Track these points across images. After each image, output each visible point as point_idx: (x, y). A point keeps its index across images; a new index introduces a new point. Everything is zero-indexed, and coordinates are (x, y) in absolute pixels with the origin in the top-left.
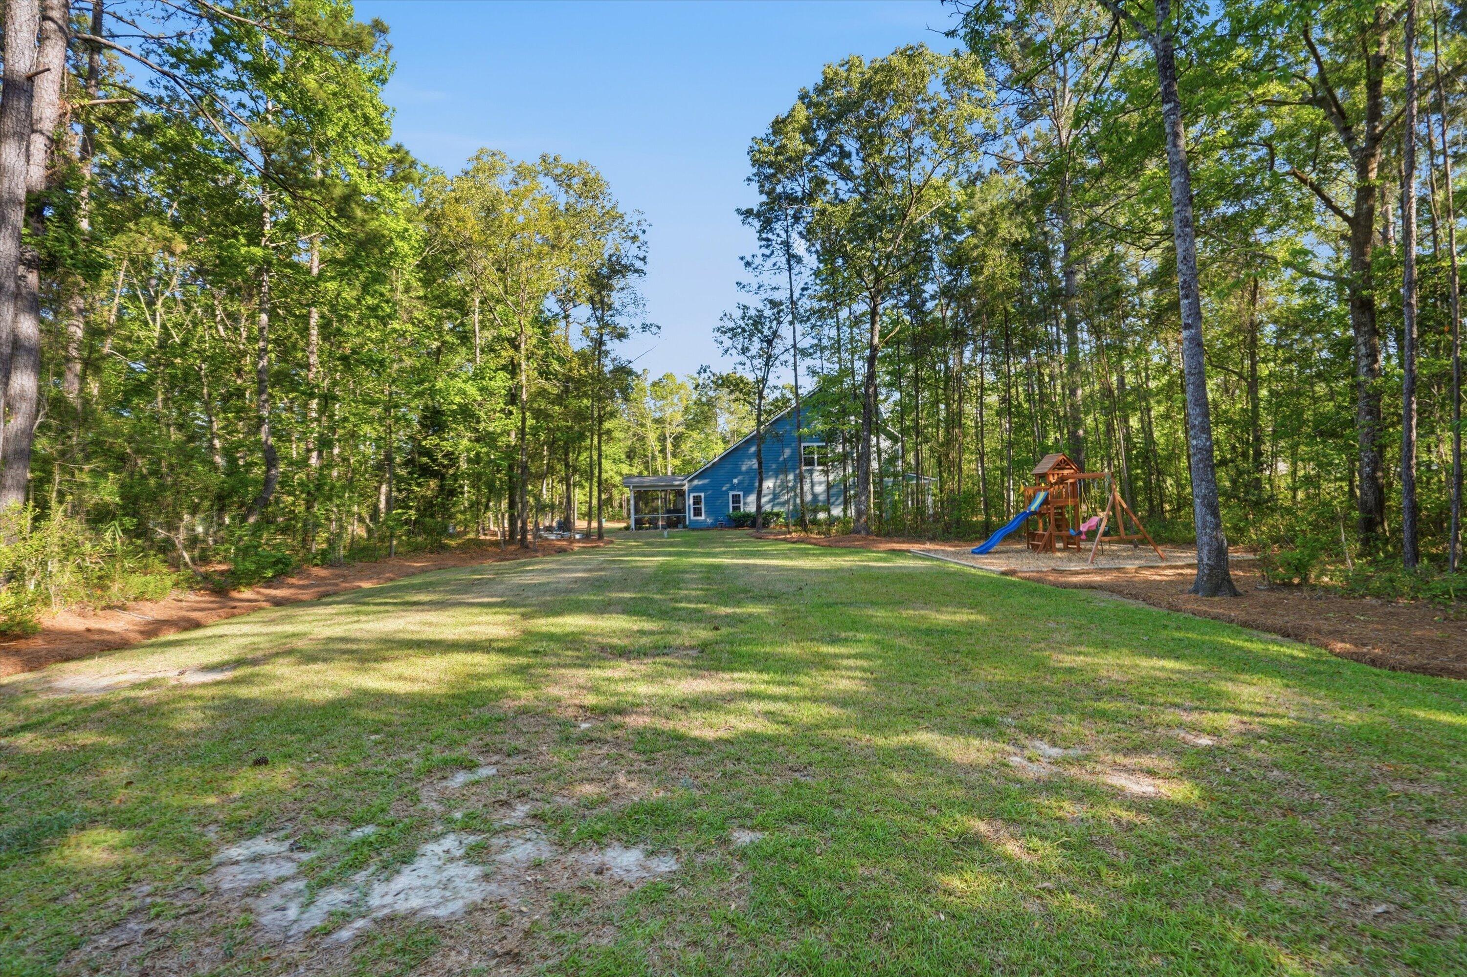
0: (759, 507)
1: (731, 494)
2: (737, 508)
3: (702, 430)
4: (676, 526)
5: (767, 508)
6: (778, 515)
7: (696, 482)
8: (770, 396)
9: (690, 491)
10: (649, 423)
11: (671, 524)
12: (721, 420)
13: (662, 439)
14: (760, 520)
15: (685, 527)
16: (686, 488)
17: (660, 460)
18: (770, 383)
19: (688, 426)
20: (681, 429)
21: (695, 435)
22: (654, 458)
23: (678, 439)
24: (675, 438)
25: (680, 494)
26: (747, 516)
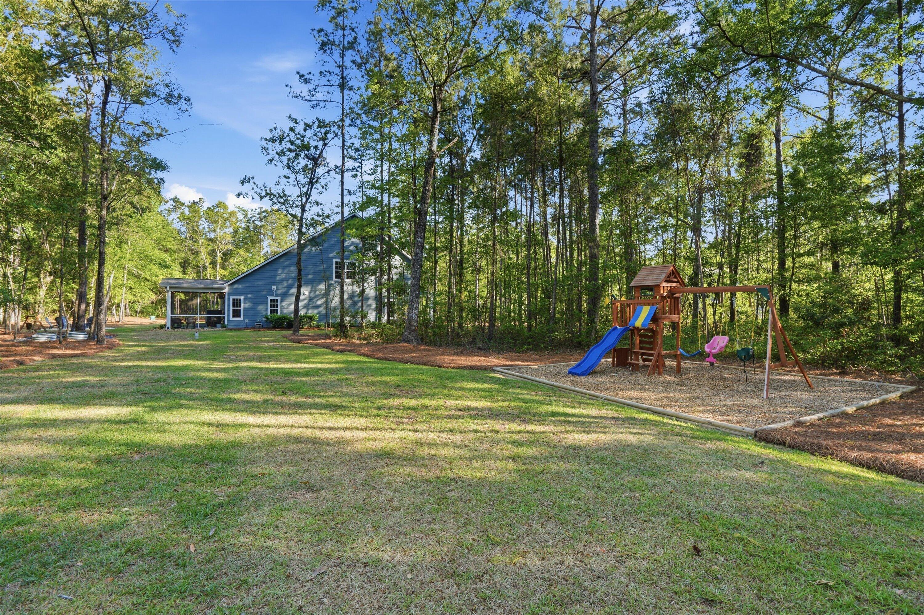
0: (296, 311)
1: (269, 298)
2: (274, 311)
3: (248, 251)
4: (214, 326)
5: (302, 312)
6: (311, 318)
7: (236, 286)
8: (311, 212)
9: (230, 294)
10: (201, 240)
11: (211, 324)
12: (265, 244)
13: (213, 253)
14: (296, 324)
15: (224, 326)
16: (226, 291)
17: (209, 270)
18: (312, 198)
19: (237, 246)
20: (231, 247)
21: (241, 252)
22: (205, 268)
23: (226, 255)
24: (225, 254)
25: (222, 296)
26: (283, 318)
